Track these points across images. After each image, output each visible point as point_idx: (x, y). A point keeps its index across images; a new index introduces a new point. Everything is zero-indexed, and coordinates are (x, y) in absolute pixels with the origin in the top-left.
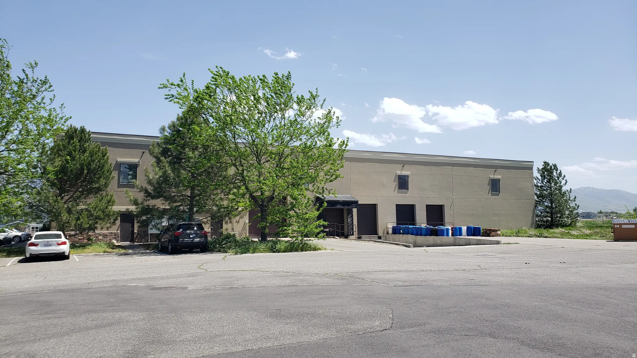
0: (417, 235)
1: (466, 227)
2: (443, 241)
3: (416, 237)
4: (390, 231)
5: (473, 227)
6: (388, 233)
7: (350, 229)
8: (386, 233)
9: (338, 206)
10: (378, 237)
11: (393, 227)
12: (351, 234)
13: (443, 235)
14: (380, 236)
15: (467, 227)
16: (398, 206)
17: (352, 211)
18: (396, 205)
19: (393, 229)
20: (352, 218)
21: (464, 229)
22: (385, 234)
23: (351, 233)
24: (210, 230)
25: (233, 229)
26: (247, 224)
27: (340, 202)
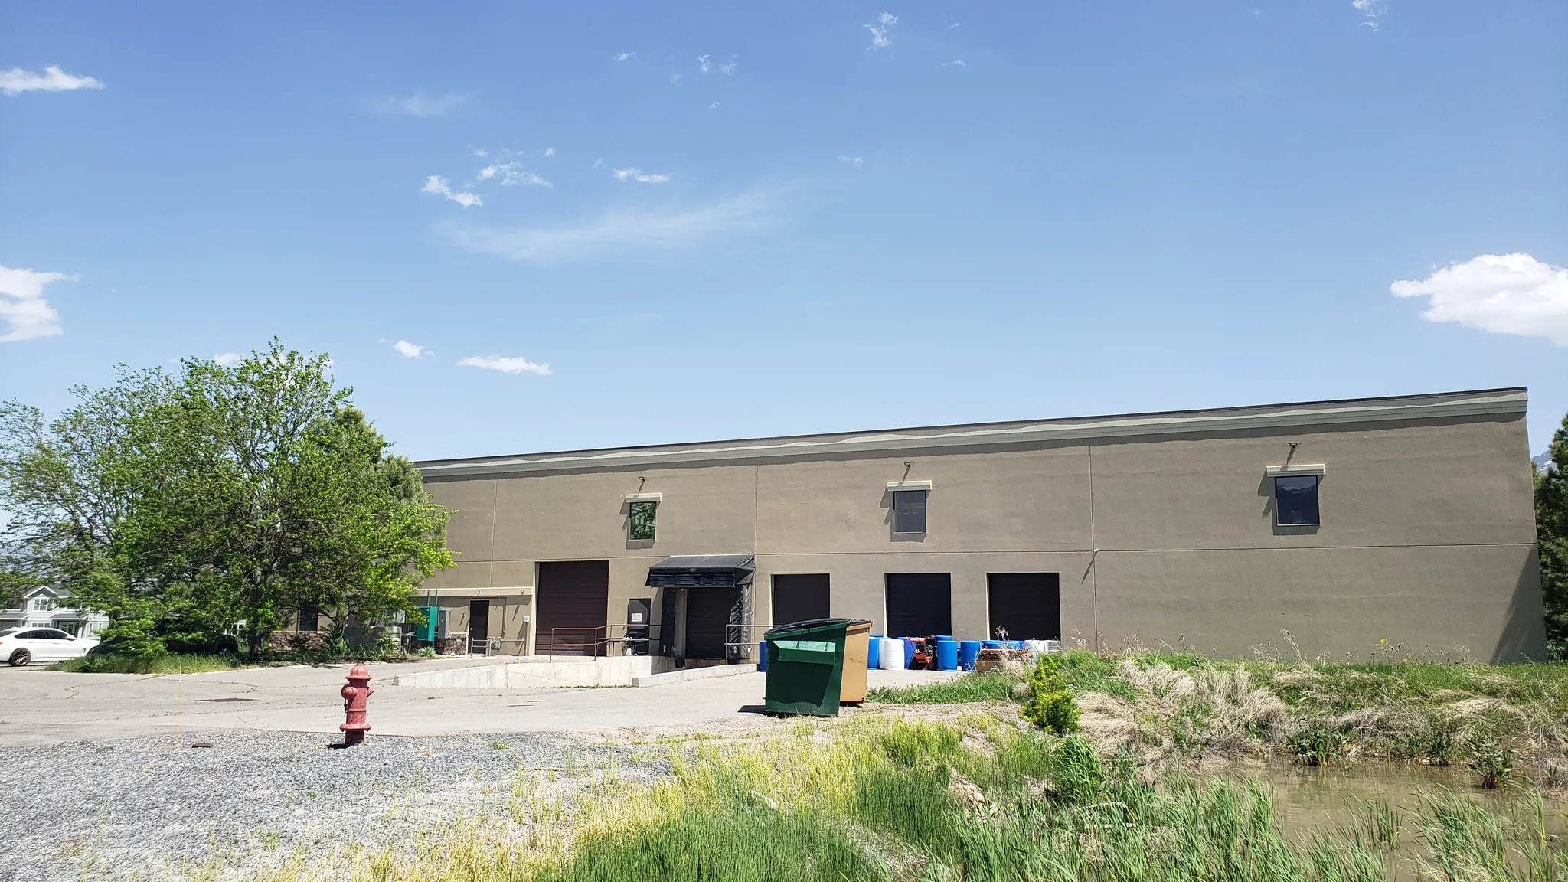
7: (734, 640)
9: (683, 583)
12: (733, 654)
17: (742, 595)
18: (887, 575)
23: (733, 650)
24: (467, 634)
25: (503, 634)
26: (527, 623)
27: (690, 573)
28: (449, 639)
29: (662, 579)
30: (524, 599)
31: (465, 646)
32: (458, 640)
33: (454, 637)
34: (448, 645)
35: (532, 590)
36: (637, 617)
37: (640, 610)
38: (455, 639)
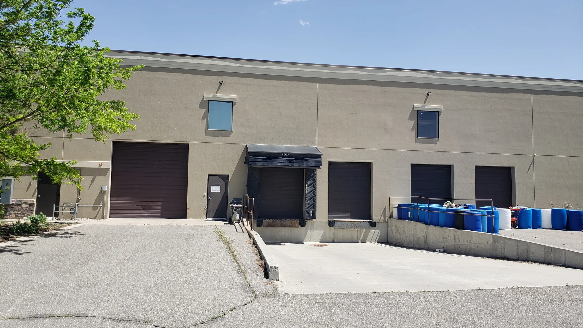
0: (429, 224)
1: (551, 210)
2: (472, 242)
3: (427, 227)
4: (395, 214)
5: (568, 211)
6: (391, 217)
7: (309, 207)
8: (389, 216)
9: (279, 164)
10: (369, 224)
11: (399, 205)
12: (310, 216)
13: (475, 228)
14: (374, 220)
15: (553, 211)
16: (414, 167)
17: (315, 174)
18: (412, 165)
19: (398, 209)
20: (314, 188)
21: (546, 214)
22: (387, 218)
23: (309, 213)
24: (35, 200)
25: (78, 200)
26: (105, 192)
27: (284, 157)
28: (13, 204)
29: (260, 160)
30: (100, 171)
31: (33, 210)
32: (24, 206)
33: (19, 203)
34: (12, 210)
35: (108, 164)
36: (216, 189)
37: (218, 184)
38: (20, 205)
